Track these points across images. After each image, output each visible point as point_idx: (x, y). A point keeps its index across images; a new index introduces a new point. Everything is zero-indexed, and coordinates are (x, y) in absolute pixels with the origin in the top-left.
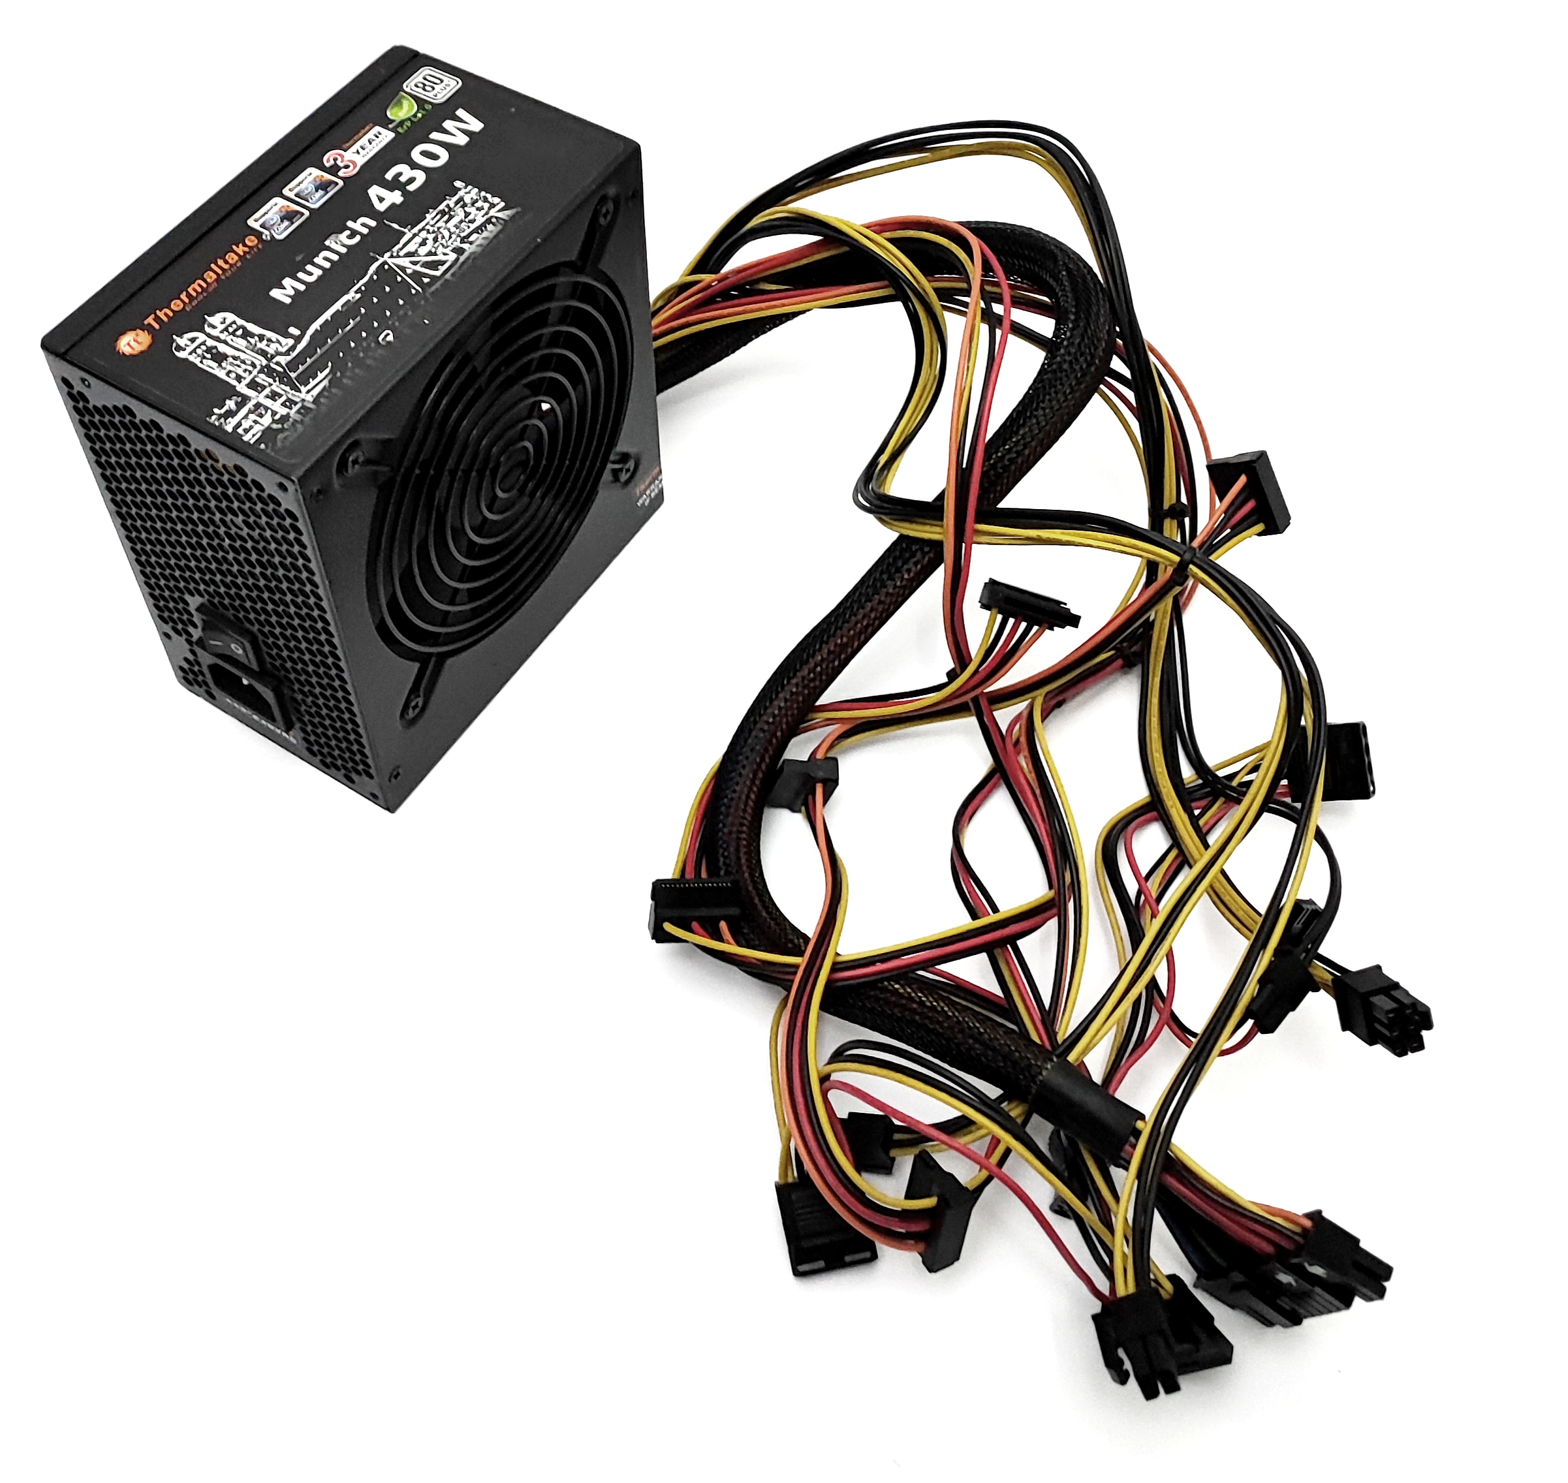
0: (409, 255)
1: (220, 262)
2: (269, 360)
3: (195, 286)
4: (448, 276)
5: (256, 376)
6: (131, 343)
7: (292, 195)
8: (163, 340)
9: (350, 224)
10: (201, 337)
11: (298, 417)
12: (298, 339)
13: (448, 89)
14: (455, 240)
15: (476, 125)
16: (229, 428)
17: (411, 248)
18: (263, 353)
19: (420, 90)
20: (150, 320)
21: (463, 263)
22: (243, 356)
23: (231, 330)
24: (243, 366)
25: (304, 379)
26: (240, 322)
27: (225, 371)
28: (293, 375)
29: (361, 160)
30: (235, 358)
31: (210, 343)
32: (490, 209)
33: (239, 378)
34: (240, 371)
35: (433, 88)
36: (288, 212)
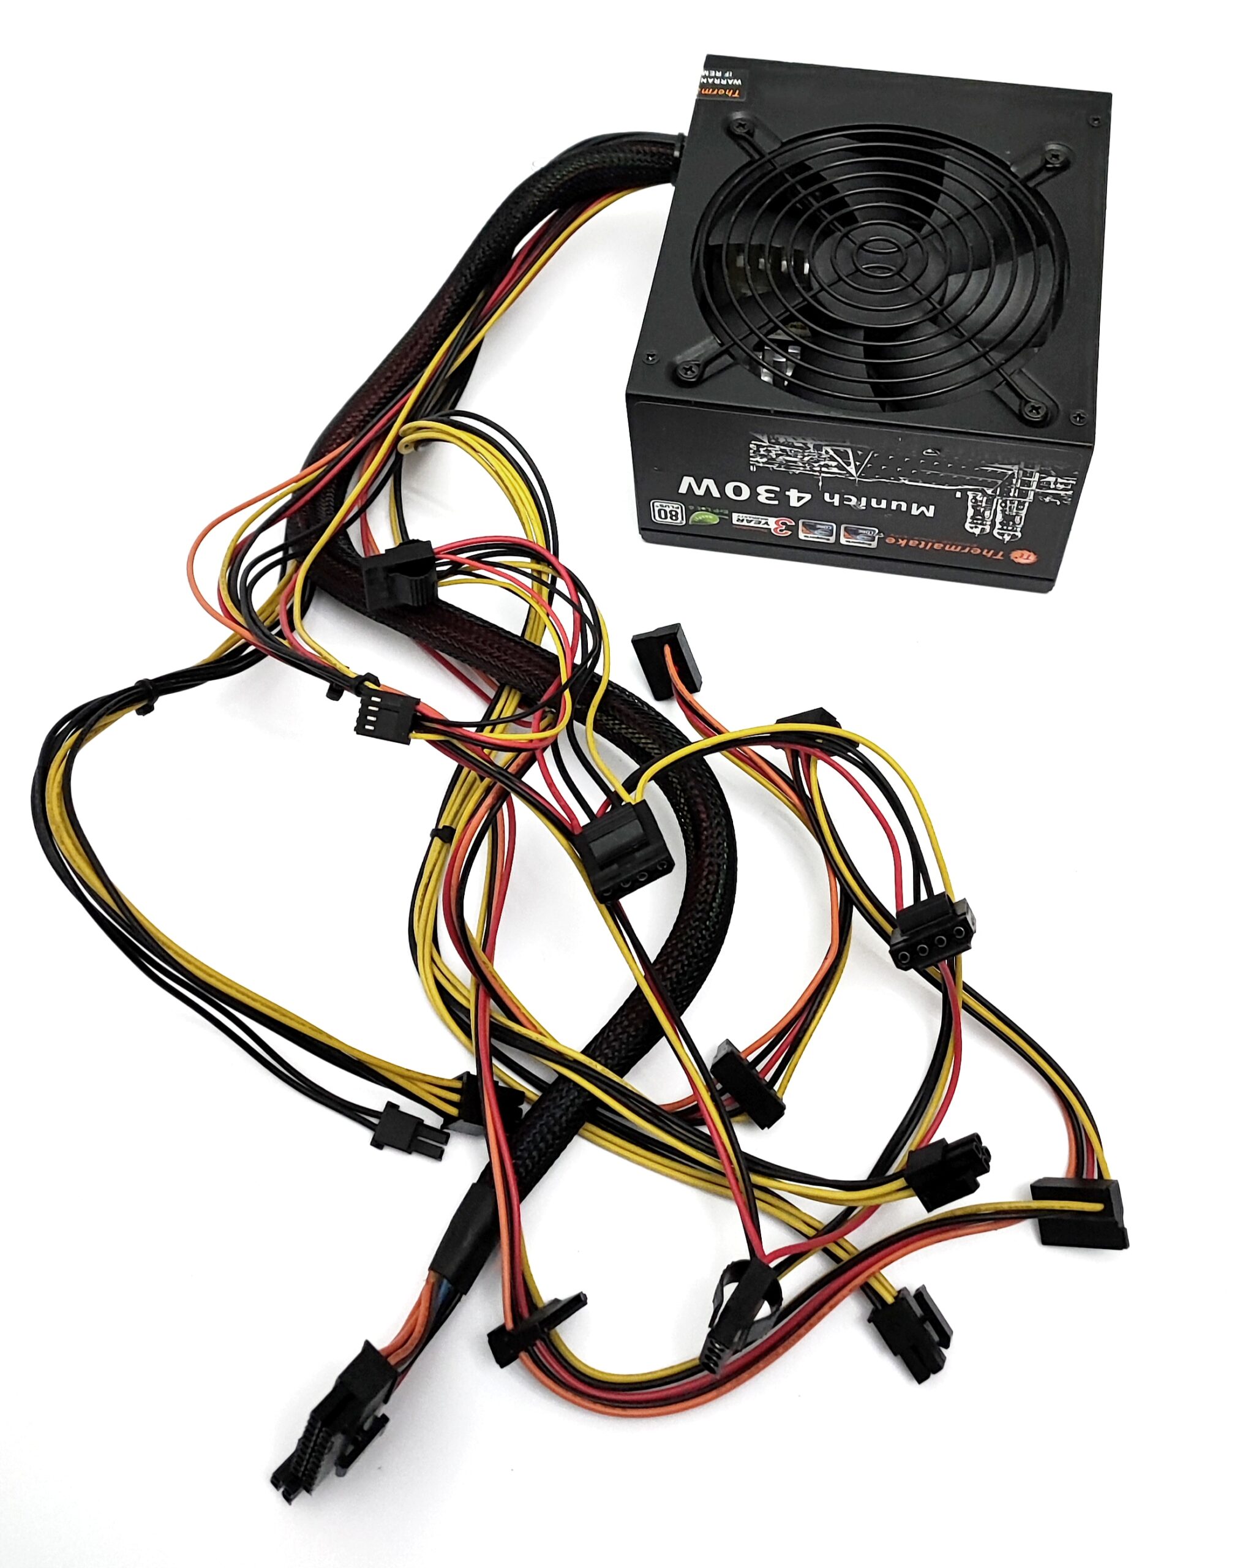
0: (841, 468)
1: (922, 546)
2: (994, 496)
3: (953, 549)
4: (846, 444)
5: (1013, 497)
6: (1028, 557)
7: (831, 537)
8: (1016, 544)
10: (995, 531)
11: (1038, 466)
12: (965, 490)
14: (809, 452)
15: (686, 481)
16: (1070, 493)
18: (989, 501)
19: (680, 516)
20: (998, 557)
21: (825, 440)
22: (999, 509)
23: (979, 522)
24: (1008, 505)
25: (1002, 475)
26: (969, 520)
27: (1020, 511)
28: (1000, 482)
29: (772, 520)
30: (1003, 511)
31: (997, 526)
32: (763, 447)
33: (1021, 503)
34: (1015, 505)
35: (671, 512)
36: (849, 534)
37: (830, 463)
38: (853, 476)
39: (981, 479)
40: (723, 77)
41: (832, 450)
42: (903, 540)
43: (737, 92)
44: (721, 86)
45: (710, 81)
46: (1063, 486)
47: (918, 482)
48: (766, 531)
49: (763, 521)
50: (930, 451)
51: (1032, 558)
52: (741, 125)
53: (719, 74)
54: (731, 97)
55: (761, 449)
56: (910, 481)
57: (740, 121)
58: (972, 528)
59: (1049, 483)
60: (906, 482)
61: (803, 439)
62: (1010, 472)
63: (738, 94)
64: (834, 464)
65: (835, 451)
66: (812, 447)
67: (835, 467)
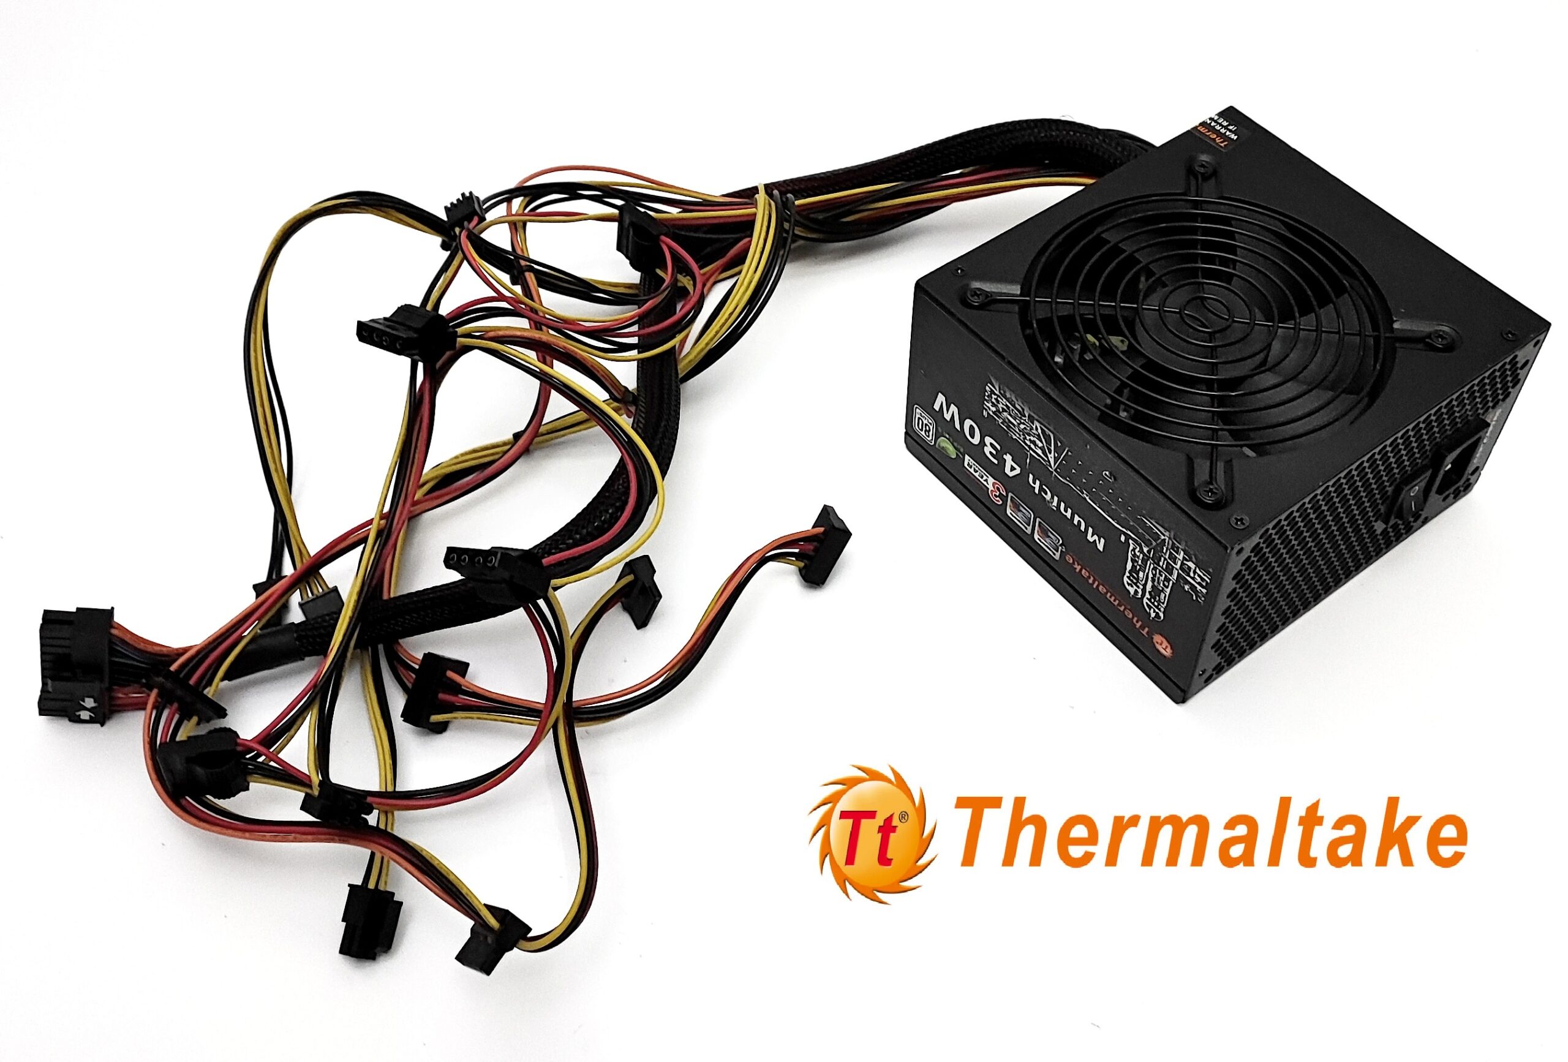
0: (1044, 453)
1: (1091, 581)
2: (1149, 558)
3: (1112, 599)
4: (1052, 429)
5: (1162, 568)
6: (1164, 648)
7: (1030, 528)
8: (1156, 626)
9: (1037, 491)
10: (1145, 600)
11: (1184, 543)
12: (1128, 537)
13: (923, 415)
14: (1025, 420)
15: (941, 398)
16: (1204, 591)
17: (1040, 452)
18: (1144, 561)
19: (931, 433)
20: (1144, 633)
21: (1038, 415)
22: (1150, 575)
23: (1135, 581)
24: (1158, 575)
25: (1156, 537)
26: (1127, 574)
27: (1165, 589)
28: (1154, 543)
29: (991, 480)
30: (1153, 580)
31: (1147, 595)
32: (995, 394)
33: (1167, 580)
34: (1162, 578)
35: (926, 425)
36: (1041, 532)
37: (1038, 442)
38: (1051, 467)
39: (1141, 531)
40: (1226, 127)
41: (1041, 429)
42: (1078, 565)
43: (1226, 143)
44: (1218, 133)
45: (1213, 124)
46: (1199, 580)
47: (1096, 504)
48: (985, 489)
49: (985, 478)
50: (1107, 473)
51: (1167, 652)
52: (1203, 166)
53: (1225, 124)
54: (1217, 144)
55: (993, 396)
56: (1090, 499)
57: (1204, 163)
58: (1129, 584)
59: (1189, 568)
60: (1087, 498)
61: (1023, 403)
62: (1163, 537)
63: (1225, 145)
64: (1040, 445)
65: (1043, 431)
66: (1027, 415)
67: (1040, 448)
